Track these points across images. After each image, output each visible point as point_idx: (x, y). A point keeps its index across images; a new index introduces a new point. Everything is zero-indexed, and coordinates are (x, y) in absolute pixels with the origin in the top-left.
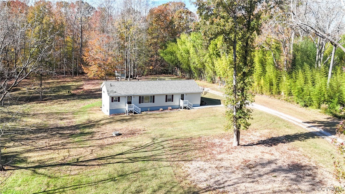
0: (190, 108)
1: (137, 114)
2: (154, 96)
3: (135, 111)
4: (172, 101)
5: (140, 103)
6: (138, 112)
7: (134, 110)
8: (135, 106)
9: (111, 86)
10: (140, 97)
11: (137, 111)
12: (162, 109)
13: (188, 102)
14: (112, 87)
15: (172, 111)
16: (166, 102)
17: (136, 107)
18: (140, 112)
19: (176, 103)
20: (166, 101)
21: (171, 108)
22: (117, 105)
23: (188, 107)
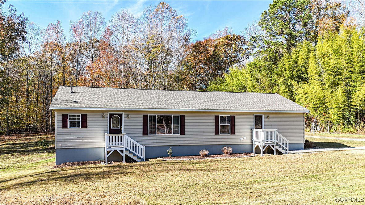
0: (283, 152)
1: (135, 161)
2: (183, 117)
3: (130, 152)
4: (233, 132)
5: (145, 133)
6: (138, 157)
7: (126, 149)
8: (130, 139)
9: (72, 92)
10: (145, 117)
11: (134, 155)
12: (205, 152)
13: (276, 133)
14: (73, 94)
15: (233, 158)
16: (217, 135)
17: (132, 141)
18: (144, 157)
19: (242, 139)
20: (217, 132)
21: (229, 149)
22: (78, 138)
23: (277, 147)
